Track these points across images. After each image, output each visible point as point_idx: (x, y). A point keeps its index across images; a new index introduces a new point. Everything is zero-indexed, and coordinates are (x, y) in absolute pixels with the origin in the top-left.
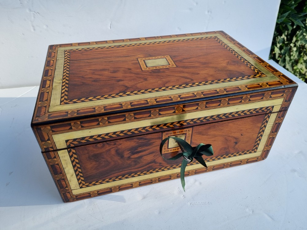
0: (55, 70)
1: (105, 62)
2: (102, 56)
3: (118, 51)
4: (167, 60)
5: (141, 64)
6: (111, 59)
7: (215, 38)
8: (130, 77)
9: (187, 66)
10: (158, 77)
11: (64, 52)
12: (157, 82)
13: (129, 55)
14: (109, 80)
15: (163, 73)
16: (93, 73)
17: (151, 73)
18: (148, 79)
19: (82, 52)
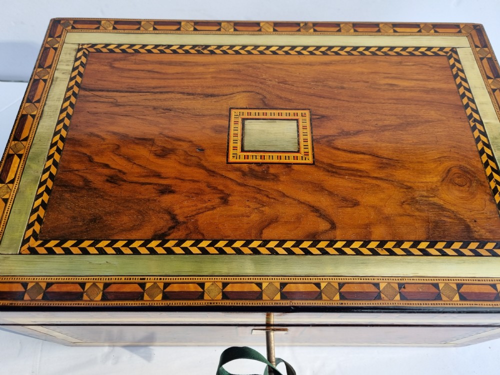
0: (40, 119)
1: (155, 108)
2: (154, 83)
3: (194, 70)
4: (298, 132)
5: (232, 132)
6: (171, 99)
7: (450, 57)
8: (194, 181)
9: (340, 168)
10: (258, 196)
11: (74, 53)
12: (248, 216)
13: (216, 91)
14: (143, 184)
15: (273, 179)
16: (116, 149)
17: (244, 174)
18: (230, 198)
19: (115, 60)
